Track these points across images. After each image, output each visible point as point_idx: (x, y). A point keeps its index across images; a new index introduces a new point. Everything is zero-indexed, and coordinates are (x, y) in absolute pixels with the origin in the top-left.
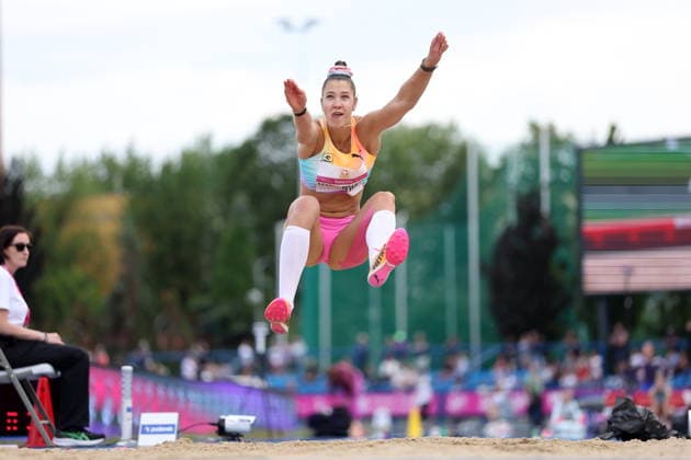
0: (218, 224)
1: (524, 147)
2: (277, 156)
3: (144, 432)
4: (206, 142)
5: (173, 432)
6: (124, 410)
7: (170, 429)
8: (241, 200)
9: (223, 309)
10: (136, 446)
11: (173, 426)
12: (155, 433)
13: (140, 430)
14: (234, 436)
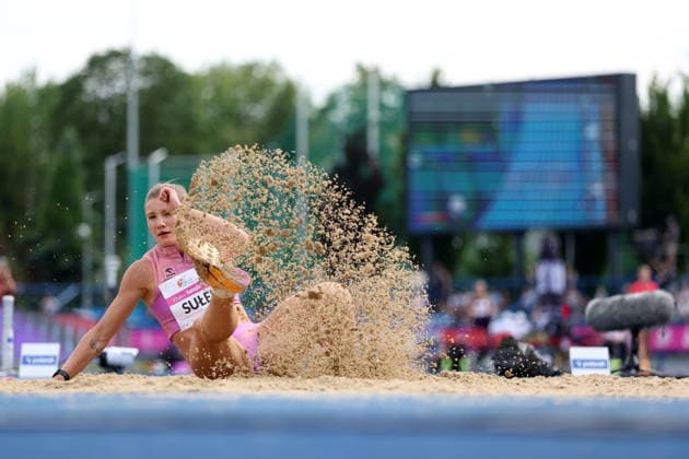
0: (44, 158)
1: (350, 88)
2: (104, 92)
3: (25, 363)
4: (32, 76)
5: (53, 363)
6: (5, 340)
7: (51, 360)
8: (70, 134)
9: (50, 244)
10: (17, 376)
11: (55, 358)
12: (36, 364)
13: (21, 360)
14: (117, 369)
